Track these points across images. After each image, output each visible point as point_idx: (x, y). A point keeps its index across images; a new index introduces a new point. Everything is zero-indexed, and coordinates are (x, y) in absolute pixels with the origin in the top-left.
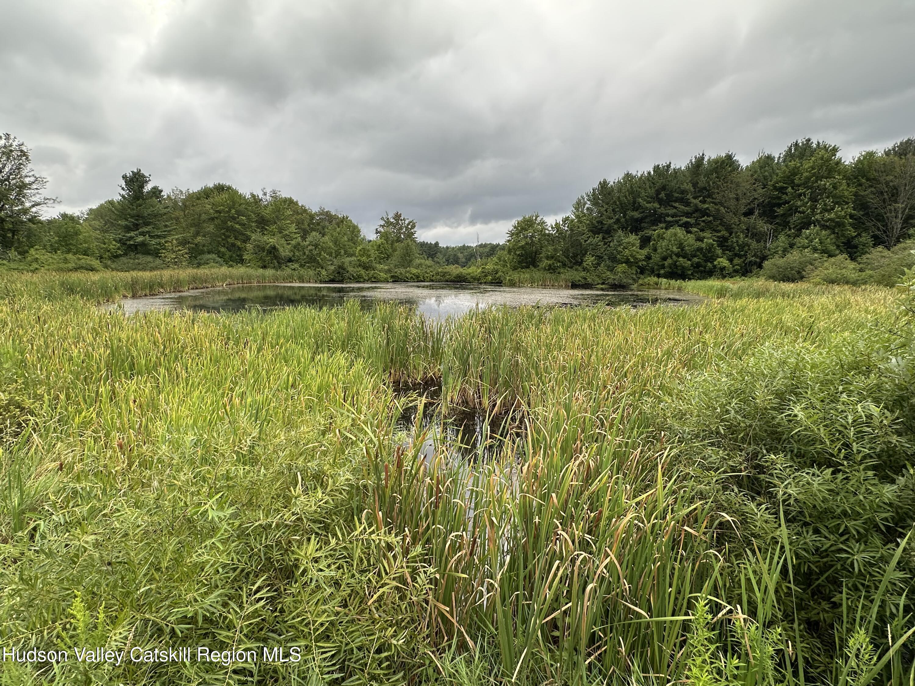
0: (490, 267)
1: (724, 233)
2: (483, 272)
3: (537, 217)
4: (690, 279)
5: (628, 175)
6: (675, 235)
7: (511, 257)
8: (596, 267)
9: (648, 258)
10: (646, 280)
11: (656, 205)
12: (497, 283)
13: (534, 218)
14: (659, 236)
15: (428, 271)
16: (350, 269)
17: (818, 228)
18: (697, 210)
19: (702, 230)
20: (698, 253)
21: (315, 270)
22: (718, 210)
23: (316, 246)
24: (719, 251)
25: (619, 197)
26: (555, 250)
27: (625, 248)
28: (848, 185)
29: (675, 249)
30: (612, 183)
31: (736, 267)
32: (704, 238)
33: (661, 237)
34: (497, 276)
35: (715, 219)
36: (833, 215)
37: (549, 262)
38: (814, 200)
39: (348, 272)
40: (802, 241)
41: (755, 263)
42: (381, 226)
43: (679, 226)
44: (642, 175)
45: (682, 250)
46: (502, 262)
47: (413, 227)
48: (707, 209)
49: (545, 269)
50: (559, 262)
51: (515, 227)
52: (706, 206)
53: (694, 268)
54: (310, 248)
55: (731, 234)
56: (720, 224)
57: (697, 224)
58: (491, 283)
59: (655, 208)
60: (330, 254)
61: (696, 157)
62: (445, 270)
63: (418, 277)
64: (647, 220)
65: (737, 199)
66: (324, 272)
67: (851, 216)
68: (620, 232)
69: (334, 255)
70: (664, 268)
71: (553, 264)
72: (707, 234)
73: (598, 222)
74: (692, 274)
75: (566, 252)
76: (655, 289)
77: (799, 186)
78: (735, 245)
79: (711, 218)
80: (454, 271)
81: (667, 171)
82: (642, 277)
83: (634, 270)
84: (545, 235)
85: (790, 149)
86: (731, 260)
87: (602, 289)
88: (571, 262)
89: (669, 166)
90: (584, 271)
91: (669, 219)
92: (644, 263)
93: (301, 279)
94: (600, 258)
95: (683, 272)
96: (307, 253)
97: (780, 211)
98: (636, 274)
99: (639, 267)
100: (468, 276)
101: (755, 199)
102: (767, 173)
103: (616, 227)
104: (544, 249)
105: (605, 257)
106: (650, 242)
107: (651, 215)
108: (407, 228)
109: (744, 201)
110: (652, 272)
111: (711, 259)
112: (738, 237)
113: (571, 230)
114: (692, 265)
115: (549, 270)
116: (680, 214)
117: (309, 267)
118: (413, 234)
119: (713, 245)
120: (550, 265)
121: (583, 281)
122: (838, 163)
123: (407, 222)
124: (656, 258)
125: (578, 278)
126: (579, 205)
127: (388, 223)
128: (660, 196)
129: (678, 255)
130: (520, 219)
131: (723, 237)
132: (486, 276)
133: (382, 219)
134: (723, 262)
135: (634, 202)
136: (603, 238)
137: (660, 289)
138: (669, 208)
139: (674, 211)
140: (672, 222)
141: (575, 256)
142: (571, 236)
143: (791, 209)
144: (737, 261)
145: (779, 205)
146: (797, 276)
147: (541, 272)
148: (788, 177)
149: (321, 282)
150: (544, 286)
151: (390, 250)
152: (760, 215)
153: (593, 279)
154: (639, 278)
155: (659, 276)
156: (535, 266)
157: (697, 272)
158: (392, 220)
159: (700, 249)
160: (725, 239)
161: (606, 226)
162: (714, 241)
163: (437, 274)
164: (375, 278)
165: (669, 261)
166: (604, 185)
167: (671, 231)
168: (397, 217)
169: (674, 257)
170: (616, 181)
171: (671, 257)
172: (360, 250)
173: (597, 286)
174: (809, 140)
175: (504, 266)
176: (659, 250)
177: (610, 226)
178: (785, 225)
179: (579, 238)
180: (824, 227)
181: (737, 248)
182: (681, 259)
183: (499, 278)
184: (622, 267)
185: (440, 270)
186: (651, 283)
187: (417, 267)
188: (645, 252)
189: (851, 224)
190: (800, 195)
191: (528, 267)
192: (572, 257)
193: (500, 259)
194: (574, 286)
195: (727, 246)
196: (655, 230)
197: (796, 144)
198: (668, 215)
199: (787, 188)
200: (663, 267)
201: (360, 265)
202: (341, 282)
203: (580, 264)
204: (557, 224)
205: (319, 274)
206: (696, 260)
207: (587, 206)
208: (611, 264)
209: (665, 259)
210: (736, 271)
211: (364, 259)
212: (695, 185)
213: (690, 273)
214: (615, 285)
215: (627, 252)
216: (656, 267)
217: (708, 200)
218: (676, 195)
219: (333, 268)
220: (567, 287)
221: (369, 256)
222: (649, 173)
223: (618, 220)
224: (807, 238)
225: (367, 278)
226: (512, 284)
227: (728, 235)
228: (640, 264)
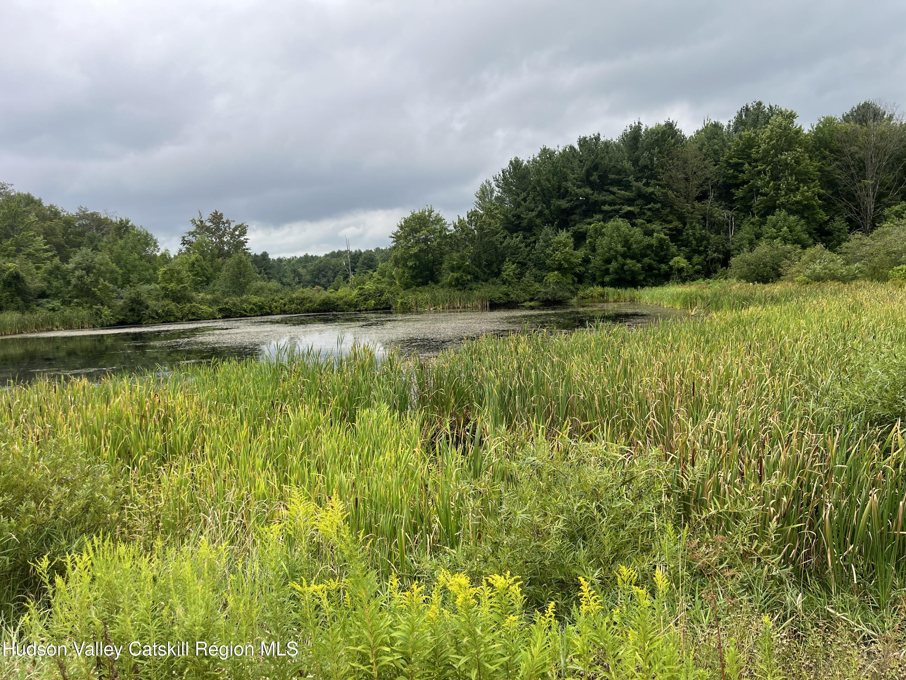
0: (369, 286)
1: (676, 223)
2: (361, 295)
3: (431, 212)
4: (643, 286)
5: (545, 151)
6: (618, 229)
7: (400, 270)
8: (520, 279)
9: (586, 261)
10: (588, 292)
11: (588, 190)
12: (384, 309)
13: (427, 213)
14: (596, 231)
15: (276, 298)
16: (151, 303)
17: (784, 213)
18: (640, 195)
19: (649, 221)
20: (649, 252)
21: (91, 307)
22: (665, 195)
23: (88, 270)
24: (674, 249)
25: (539, 181)
26: (463, 257)
27: (554, 250)
28: (810, 158)
29: (619, 248)
30: (525, 163)
31: (697, 267)
32: (653, 231)
33: (599, 233)
34: (383, 298)
35: (664, 206)
36: (799, 198)
37: (456, 275)
38: (775, 178)
39: (147, 307)
40: (768, 230)
41: (719, 260)
42: (190, 233)
43: (620, 217)
44: (564, 151)
45: (629, 249)
46: (386, 279)
47: (243, 232)
48: (652, 193)
49: (450, 285)
50: (469, 273)
51: (401, 228)
52: (650, 190)
53: (646, 271)
54: (77, 273)
55: (685, 224)
56: (671, 212)
57: (641, 214)
58: (375, 310)
59: (587, 194)
60: (114, 281)
61: (631, 127)
62: (303, 296)
63: (261, 308)
64: (577, 211)
65: (687, 179)
66: (106, 311)
67: (820, 197)
68: (547, 229)
69: (120, 282)
70: (609, 274)
71: (461, 277)
72: (656, 226)
73: (513, 216)
74: (645, 279)
75: (476, 259)
76: (600, 302)
77: (756, 161)
78: (691, 238)
79: (658, 205)
80: (317, 295)
81: (596, 144)
82: (581, 287)
83: (569, 279)
84: (446, 236)
85: (740, 115)
86: (689, 258)
87: (532, 308)
88: (485, 273)
89: (597, 138)
90: (504, 283)
91: (606, 208)
92: (582, 269)
93: (68, 325)
94: (522, 265)
95: (633, 278)
96: (74, 281)
97: (739, 193)
98: (573, 284)
99: (576, 274)
100: (340, 302)
101: (707, 179)
102: (716, 147)
103: (538, 221)
104: (447, 257)
105: (530, 264)
106: (585, 239)
107: (582, 203)
108: (232, 235)
109: (696, 182)
110: (594, 280)
111: (664, 260)
112: (693, 228)
113: (481, 229)
114: (642, 267)
115: (456, 286)
116: (618, 201)
117: (78, 305)
118: (243, 243)
119: (665, 240)
120: (457, 279)
121: (505, 299)
122: (798, 132)
123: (233, 226)
124: (596, 261)
125: (497, 295)
126: (484, 193)
127: (202, 228)
128: (592, 178)
129: (624, 256)
130: (408, 215)
131: (676, 229)
132: (366, 300)
133: (193, 221)
134: (679, 261)
135: (559, 187)
136: (525, 238)
137: (607, 301)
138: (604, 193)
139: (612, 197)
140: (610, 212)
141: (489, 265)
142: (481, 237)
143: (751, 190)
144: (696, 259)
145: (737, 186)
146: (773, 274)
147: (446, 289)
148: (743, 151)
149: (103, 326)
150: (453, 308)
151: (211, 270)
152: (717, 199)
153: (517, 295)
154: (578, 289)
155: (603, 284)
156: (437, 282)
157: (651, 277)
158: (208, 224)
159: (649, 246)
160: (679, 232)
161: (526, 221)
162: (666, 235)
163: (292, 301)
164: (193, 314)
165: (614, 265)
166: (516, 165)
167: (611, 224)
168: (217, 218)
169: (620, 259)
170: (531, 159)
171: (616, 258)
172: (165, 273)
173: (525, 304)
174: (759, 104)
175: (391, 284)
176: (600, 251)
177: (531, 221)
178: (747, 210)
179: (494, 239)
180: (791, 212)
181: (694, 242)
182: (629, 261)
183: (386, 301)
184: (552, 277)
185: (294, 296)
186: (595, 294)
187: (257, 293)
188: (581, 253)
189: (820, 207)
190: (759, 172)
191: (426, 284)
192: (485, 266)
193: (383, 274)
194: (494, 306)
195: (682, 240)
196: (590, 224)
197: (747, 109)
198: (604, 203)
199: (743, 164)
200: (607, 272)
201: (166, 296)
202: (137, 323)
203: (498, 274)
204: (460, 221)
205: (98, 314)
206: (646, 260)
207: (495, 194)
208: (538, 272)
209: (608, 261)
210: (698, 272)
211: (172, 285)
212: (635, 162)
213: (641, 278)
214: (548, 300)
215: (558, 255)
216: (598, 274)
217: (653, 182)
218: (612, 176)
219: (120, 303)
220: (483, 309)
221: (180, 281)
222: (572, 148)
223: (540, 214)
224: (774, 227)
225: (179, 315)
226: (406, 309)
227: (681, 226)
228: (577, 270)
